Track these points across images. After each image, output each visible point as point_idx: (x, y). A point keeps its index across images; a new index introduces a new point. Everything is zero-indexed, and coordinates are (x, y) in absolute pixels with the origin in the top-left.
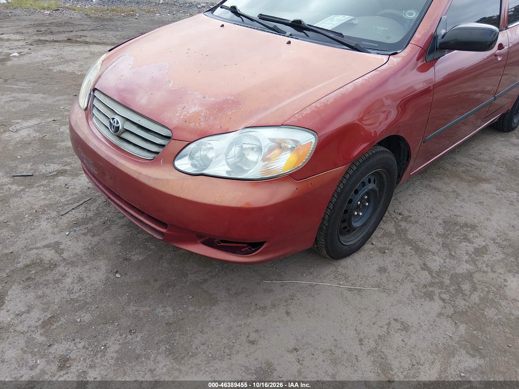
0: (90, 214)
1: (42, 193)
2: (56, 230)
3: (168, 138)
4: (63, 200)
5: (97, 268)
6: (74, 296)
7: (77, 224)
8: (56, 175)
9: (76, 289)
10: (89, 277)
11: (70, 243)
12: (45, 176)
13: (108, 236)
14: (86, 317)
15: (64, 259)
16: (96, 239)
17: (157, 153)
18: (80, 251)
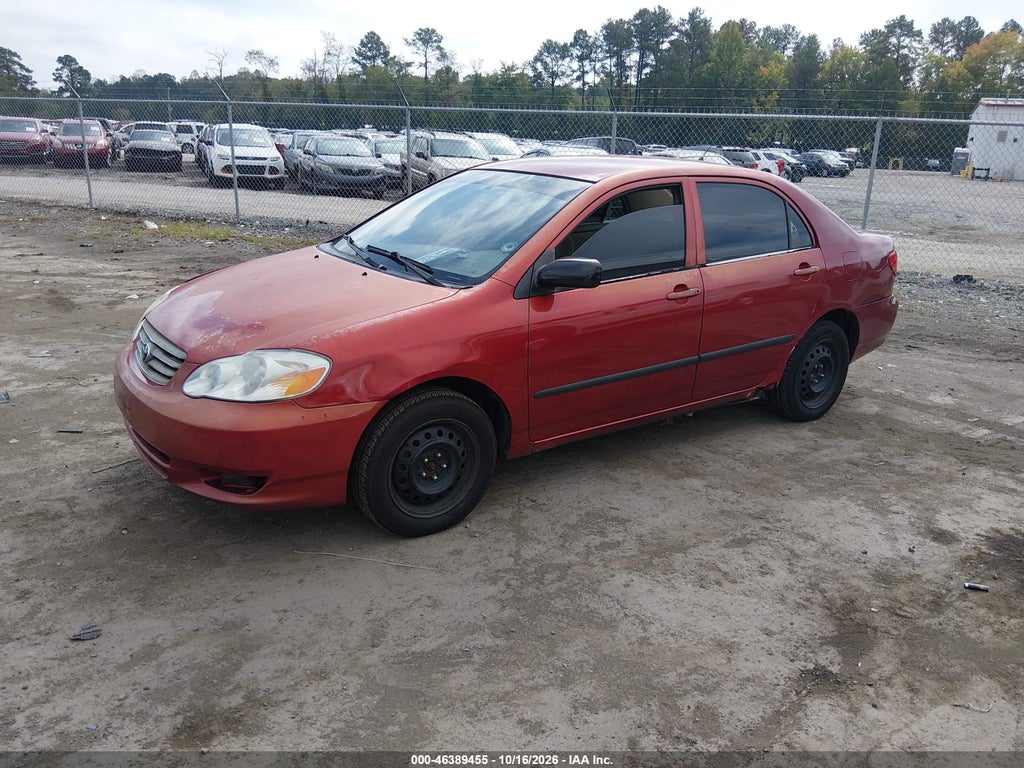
0: (127, 474)
1: (83, 450)
2: (79, 486)
3: (182, 361)
4: (103, 459)
5: (105, 524)
6: (65, 545)
7: (105, 482)
8: (111, 434)
9: (71, 539)
10: (91, 531)
11: (88, 498)
12: (98, 435)
13: (136, 496)
14: (68, 563)
15: (73, 513)
16: (121, 498)
17: (169, 378)
18: (94, 507)
